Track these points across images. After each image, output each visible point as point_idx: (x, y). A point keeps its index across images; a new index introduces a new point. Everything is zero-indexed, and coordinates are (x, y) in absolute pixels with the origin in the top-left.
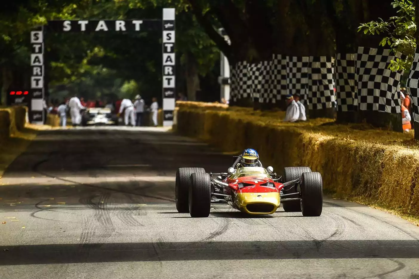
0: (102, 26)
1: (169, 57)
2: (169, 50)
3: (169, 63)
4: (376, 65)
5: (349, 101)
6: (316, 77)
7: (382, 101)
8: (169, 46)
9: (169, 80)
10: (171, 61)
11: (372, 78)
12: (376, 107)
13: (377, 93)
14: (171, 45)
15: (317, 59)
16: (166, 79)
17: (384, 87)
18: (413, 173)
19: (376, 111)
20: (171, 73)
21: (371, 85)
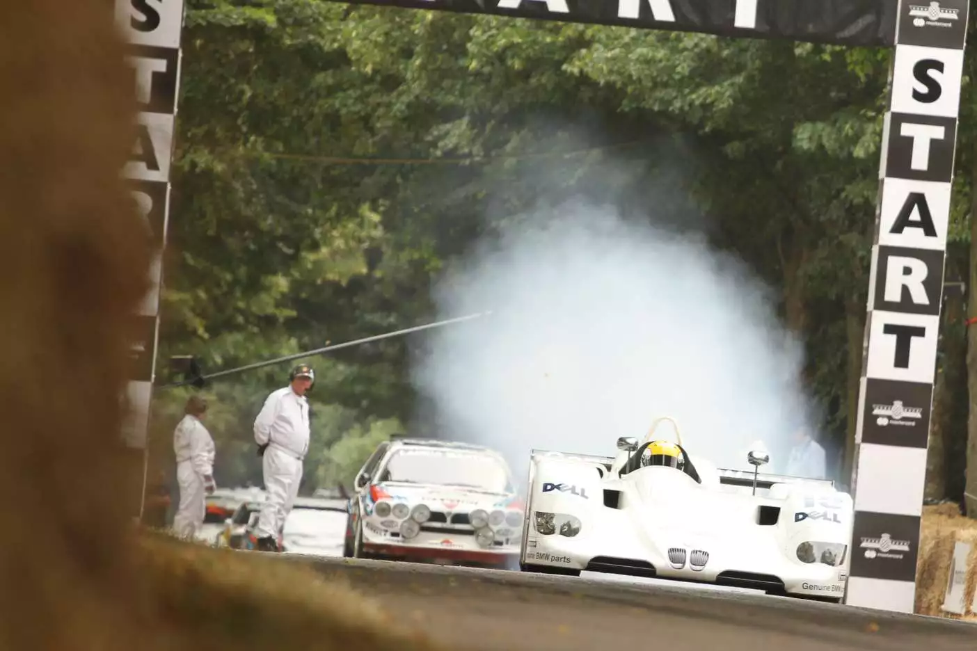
1: (917, 200)
2: (920, 159)
3: (913, 237)
8: (922, 138)
9: (904, 335)
10: (927, 226)
14: (939, 132)
16: (889, 329)
20: (920, 296)
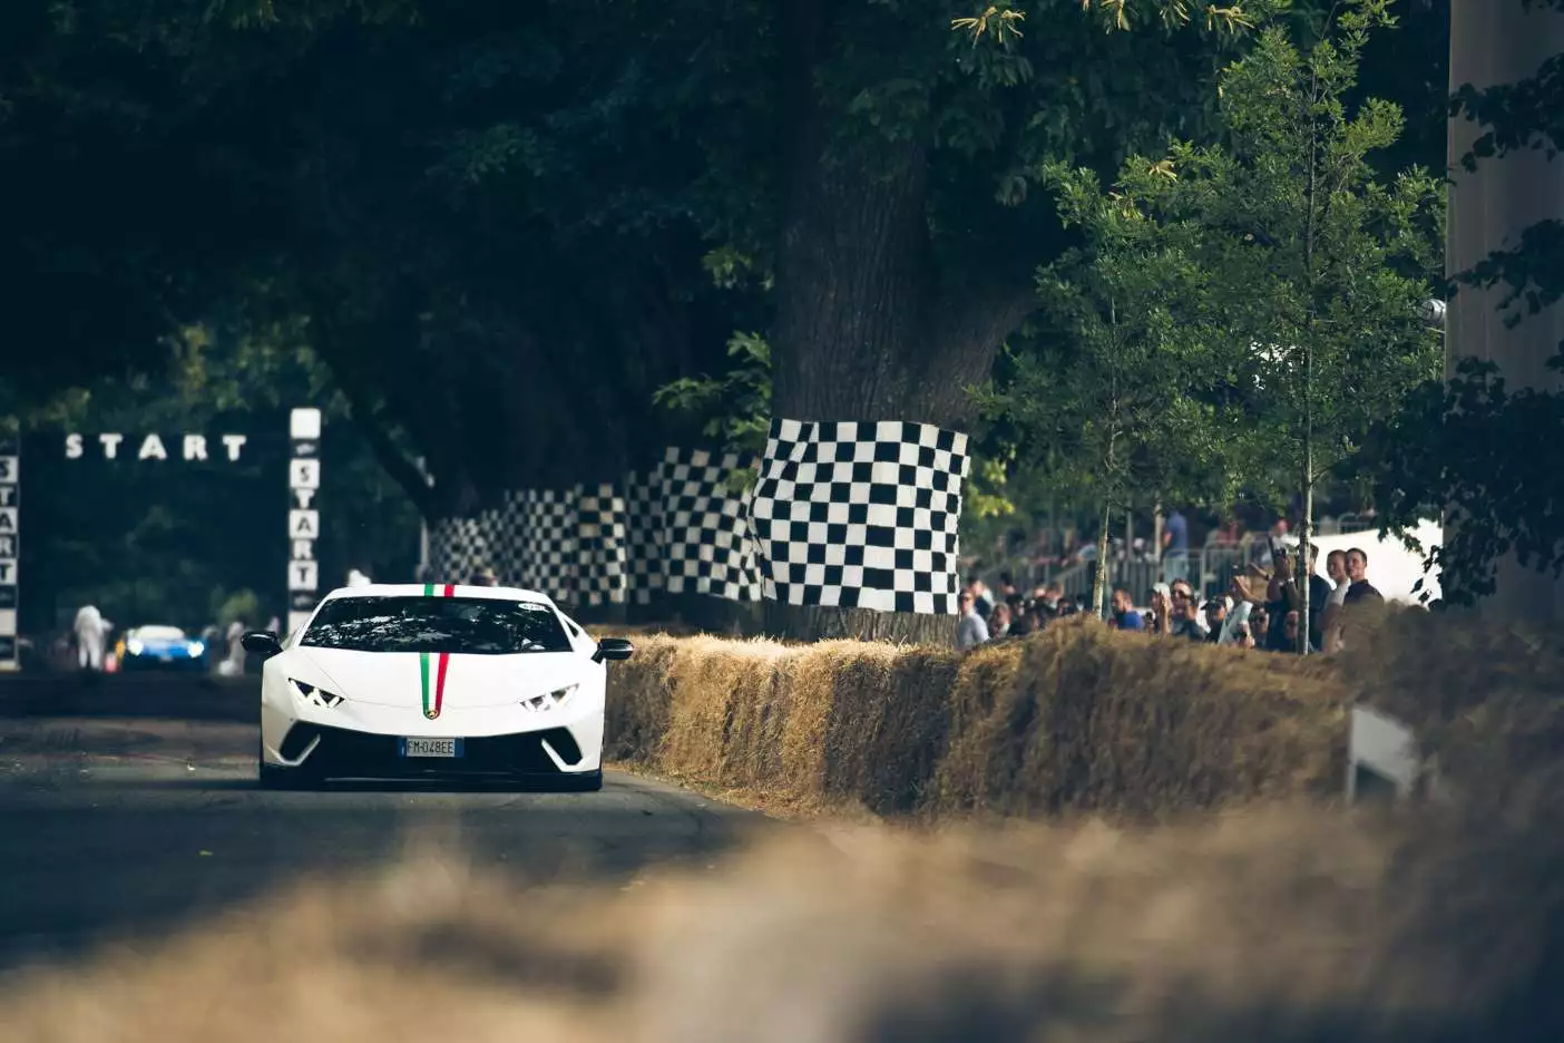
0: (153, 447)
1: (304, 519)
2: (304, 502)
3: (304, 533)
4: (706, 489)
5: (655, 581)
6: (588, 531)
7: (719, 572)
8: (305, 496)
9: (303, 572)
10: (308, 528)
11: (696, 520)
12: (704, 585)
13: (707, 553)
14: (310, 493)
15: (591, 491)
16: (298, 569)
17: (723, 539)
18: (730, 691)
19: (704, 595)
20: (308, 554)
21: (693, 535)
